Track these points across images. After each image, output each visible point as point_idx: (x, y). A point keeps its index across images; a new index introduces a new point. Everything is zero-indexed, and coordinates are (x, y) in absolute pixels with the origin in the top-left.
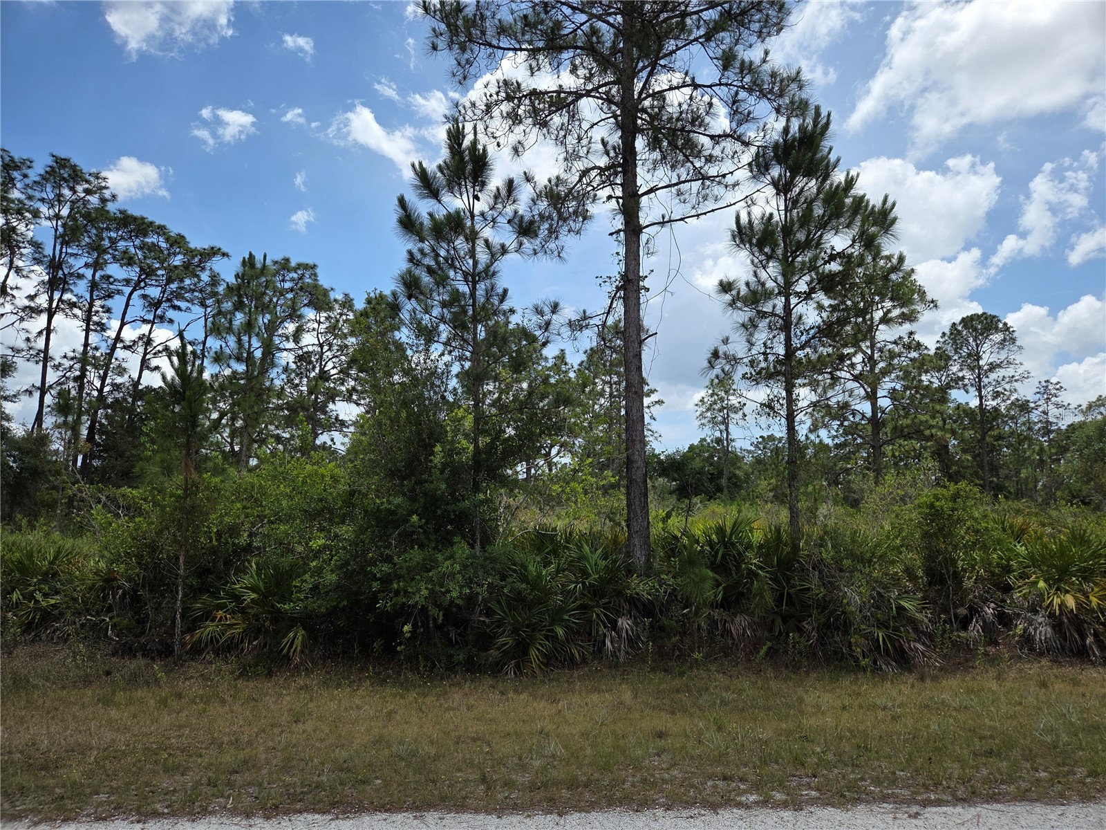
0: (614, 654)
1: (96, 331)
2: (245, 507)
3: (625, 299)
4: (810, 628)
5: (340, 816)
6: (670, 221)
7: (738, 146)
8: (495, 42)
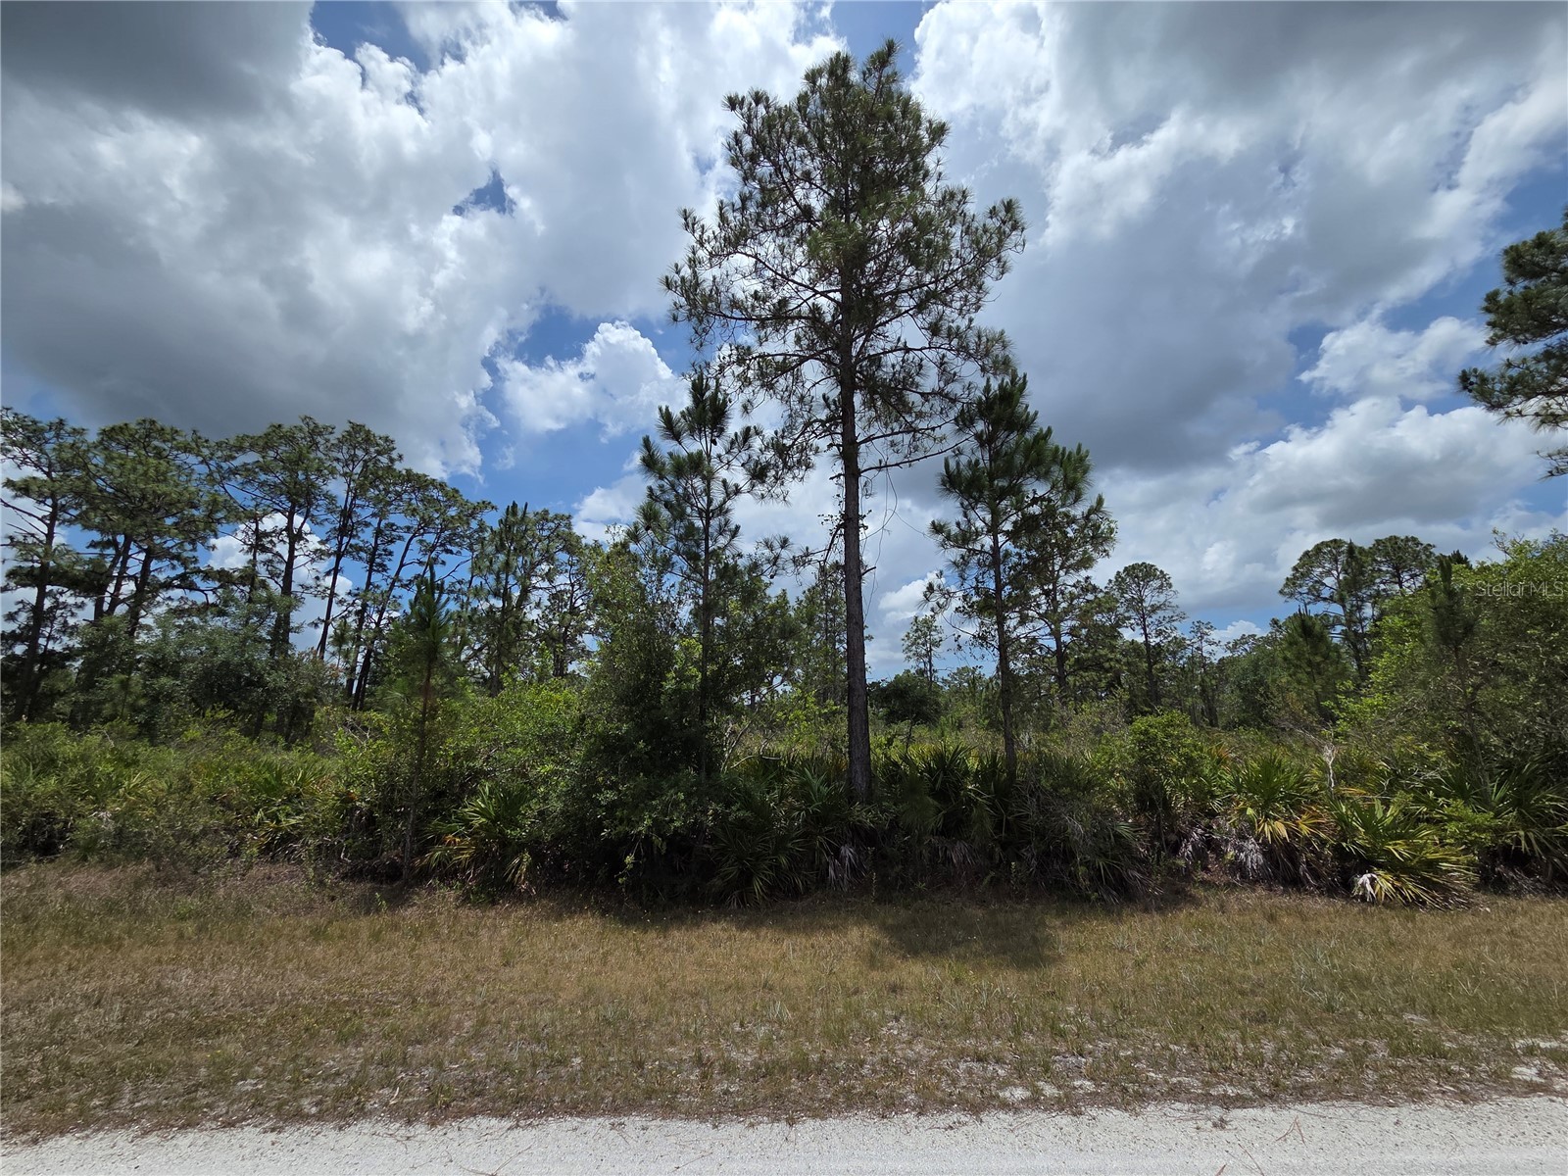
0: (837, 884)
1: (378, 571)
2: (482, 732)
3: (846, 536)
4: (1029, 855)
5: (522, 1123)
6: (886, 466)
7: (946, 404)
8: (729, 314)
